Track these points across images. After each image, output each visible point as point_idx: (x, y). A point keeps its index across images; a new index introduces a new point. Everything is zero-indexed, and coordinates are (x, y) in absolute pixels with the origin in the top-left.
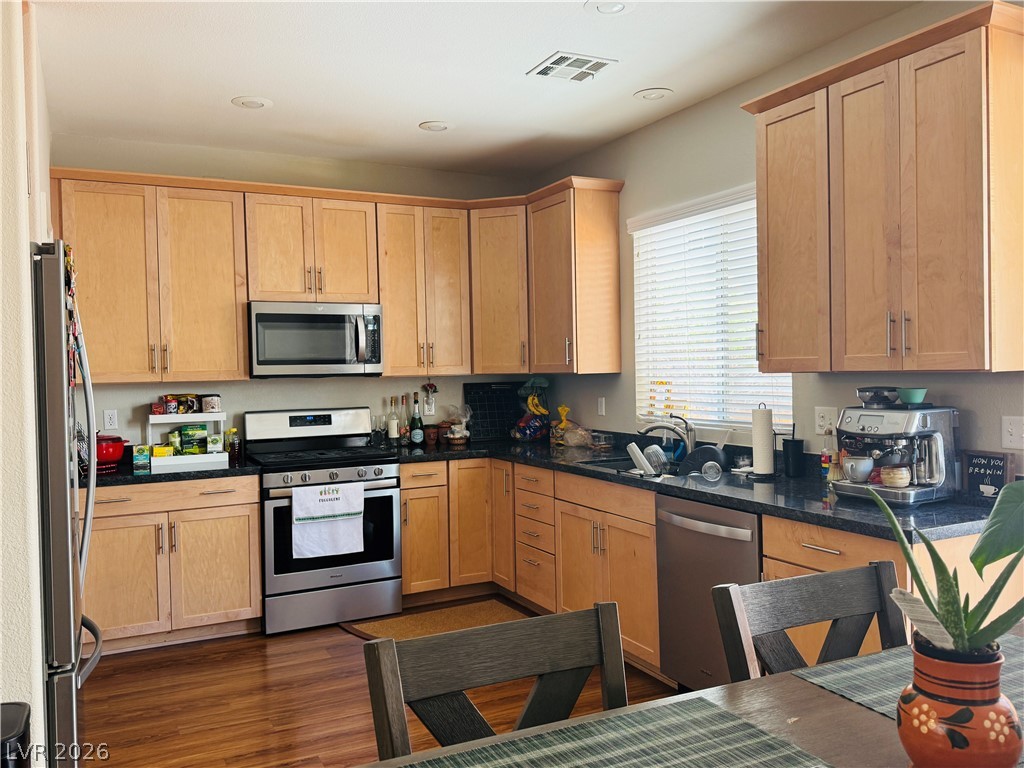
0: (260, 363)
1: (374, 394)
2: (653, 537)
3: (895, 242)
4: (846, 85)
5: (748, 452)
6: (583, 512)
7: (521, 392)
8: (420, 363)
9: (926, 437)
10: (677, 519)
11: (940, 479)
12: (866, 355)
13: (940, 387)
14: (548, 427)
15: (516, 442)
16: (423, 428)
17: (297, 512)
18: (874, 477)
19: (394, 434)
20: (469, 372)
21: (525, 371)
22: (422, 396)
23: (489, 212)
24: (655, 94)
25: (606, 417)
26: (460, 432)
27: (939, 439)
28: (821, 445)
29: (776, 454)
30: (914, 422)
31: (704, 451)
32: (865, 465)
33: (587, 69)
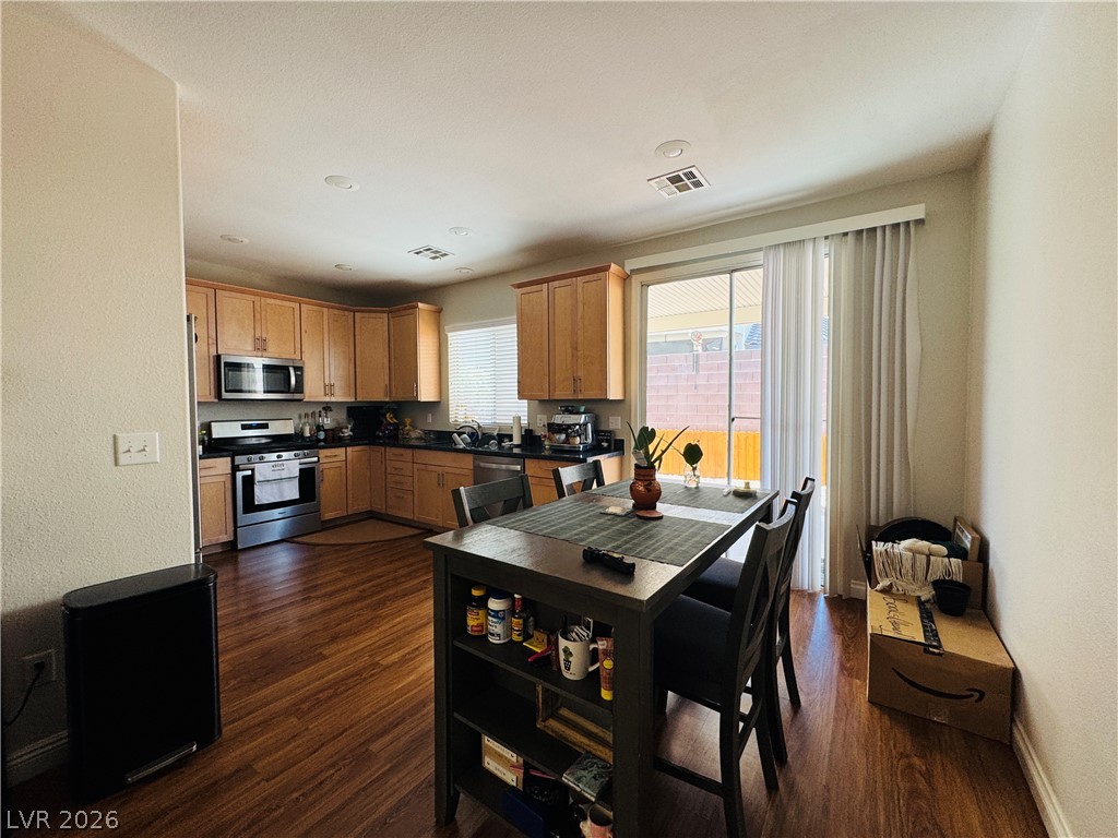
0: (226, 391)
1: (294, 411)
2: (472, 475)
3: (575, 348)
4: (556, 283)
5: (510, 437)
6: (430, 468)
7: (382, 411)
8: (325, 395)
9: (585, 425)
10: (482, 464)
11: (590, 441)
12: (563, 393)
13: (589, 406)
14: (397, 429)
15: (379, 437)
16: (324, 430)
17: (258, 477)
18: (567, 441)
19: (307, 434)
20: (353, 400)
21: (388, 400)
22: (323, 413)
23: (366, 315)
24: (464, 271)
25: (432, 423)
26: (347, 433)
27: (589, 425)
28: (540, 431)
29: (522, 436)
30: (582, 419)
31: (487, 437)
32: (563, 436)
33: (438, 254)
